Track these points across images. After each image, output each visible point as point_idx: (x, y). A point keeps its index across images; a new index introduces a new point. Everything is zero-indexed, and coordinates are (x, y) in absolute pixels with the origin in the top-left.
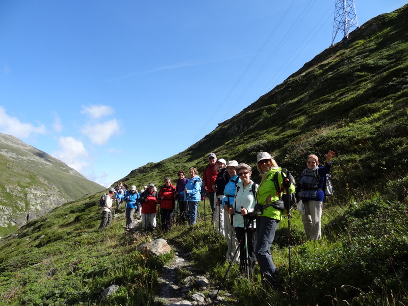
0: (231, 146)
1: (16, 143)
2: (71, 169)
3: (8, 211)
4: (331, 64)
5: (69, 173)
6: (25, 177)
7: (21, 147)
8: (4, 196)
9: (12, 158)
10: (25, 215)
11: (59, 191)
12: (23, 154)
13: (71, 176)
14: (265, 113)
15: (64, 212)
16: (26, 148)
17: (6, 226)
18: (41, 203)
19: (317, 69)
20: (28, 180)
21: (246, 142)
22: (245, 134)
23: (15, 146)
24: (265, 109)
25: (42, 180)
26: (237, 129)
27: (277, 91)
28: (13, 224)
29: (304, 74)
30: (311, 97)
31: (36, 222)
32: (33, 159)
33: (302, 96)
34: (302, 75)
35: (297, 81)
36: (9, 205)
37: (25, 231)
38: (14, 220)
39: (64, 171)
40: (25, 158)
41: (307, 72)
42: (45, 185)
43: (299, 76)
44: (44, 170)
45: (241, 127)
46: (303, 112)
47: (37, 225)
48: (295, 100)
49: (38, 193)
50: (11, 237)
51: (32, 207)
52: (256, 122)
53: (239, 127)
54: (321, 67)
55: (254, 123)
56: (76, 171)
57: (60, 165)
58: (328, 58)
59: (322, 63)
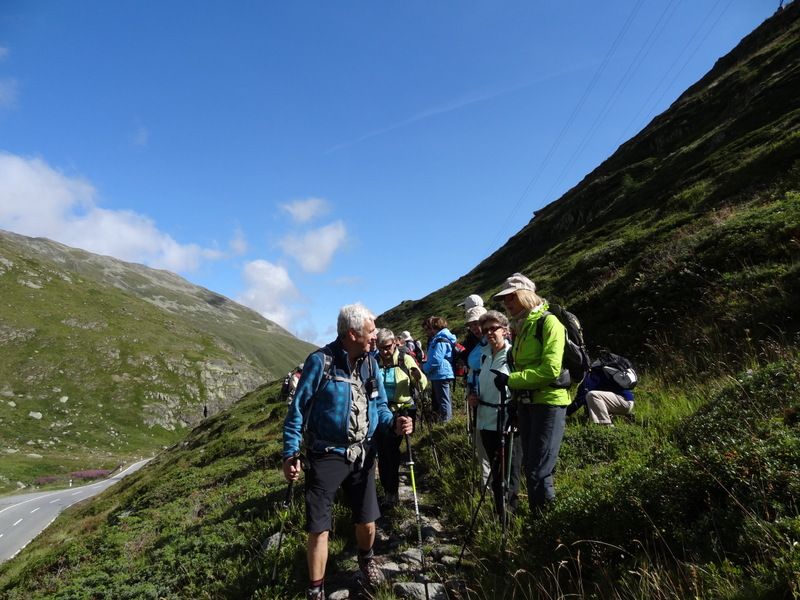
0: (558, 256)
1: (176, 284)
2: (270, 323)
3: (174, 403)
4: (778, 53)
5: (267, 329)
6: (195, 341)
7: (185, 290)
8: (164, 378)
9: (172, 310)
10: (200, 408)
11: (252, 364)
12: (188, 302)
13: (270, 334)
14: (628, 181)
15: (257, 402)
16: (191, 291)
17: (173, 428)
18: (224, 386)
19: (745, 69)
20: (200, 348)
21: (588, 245)
22: (589, 230)
23: (174, 288)
24: (630, 171)
25: (222, 346)
26: (573, 219)
27: (654, 128)
28: (184, 425)
29: (715, 84)
30: (729, 135)
31: (214, 421)
32: (205, 310)
33: (710, 134)
34: (710, 87)
35: (699, 101)
36: (174, 393)
37: (199, 436)
38: (184, 417)
39: (259, 326)
40: (192, 309)
41: (721, 78)
42: (228, 354)
43: (705, 90)
44: (225, 327)
45: (581, 214)
46: (706, 172)
47: (216, 426)
48: (693, 146)
49: (218, 369)
50: (179, 448)
51: (210, 394)
52: (611, 200)
53: (576, 216)
54: (755, 63)
55: (607, 204)
56: (277, 325)
57: (250, 316)
58: (771, 41)
59: (757, 54)
